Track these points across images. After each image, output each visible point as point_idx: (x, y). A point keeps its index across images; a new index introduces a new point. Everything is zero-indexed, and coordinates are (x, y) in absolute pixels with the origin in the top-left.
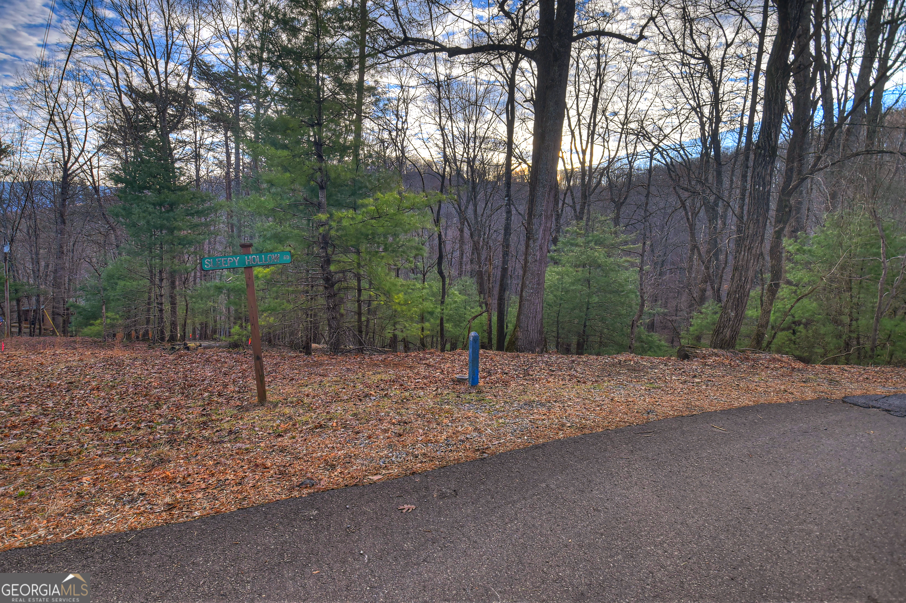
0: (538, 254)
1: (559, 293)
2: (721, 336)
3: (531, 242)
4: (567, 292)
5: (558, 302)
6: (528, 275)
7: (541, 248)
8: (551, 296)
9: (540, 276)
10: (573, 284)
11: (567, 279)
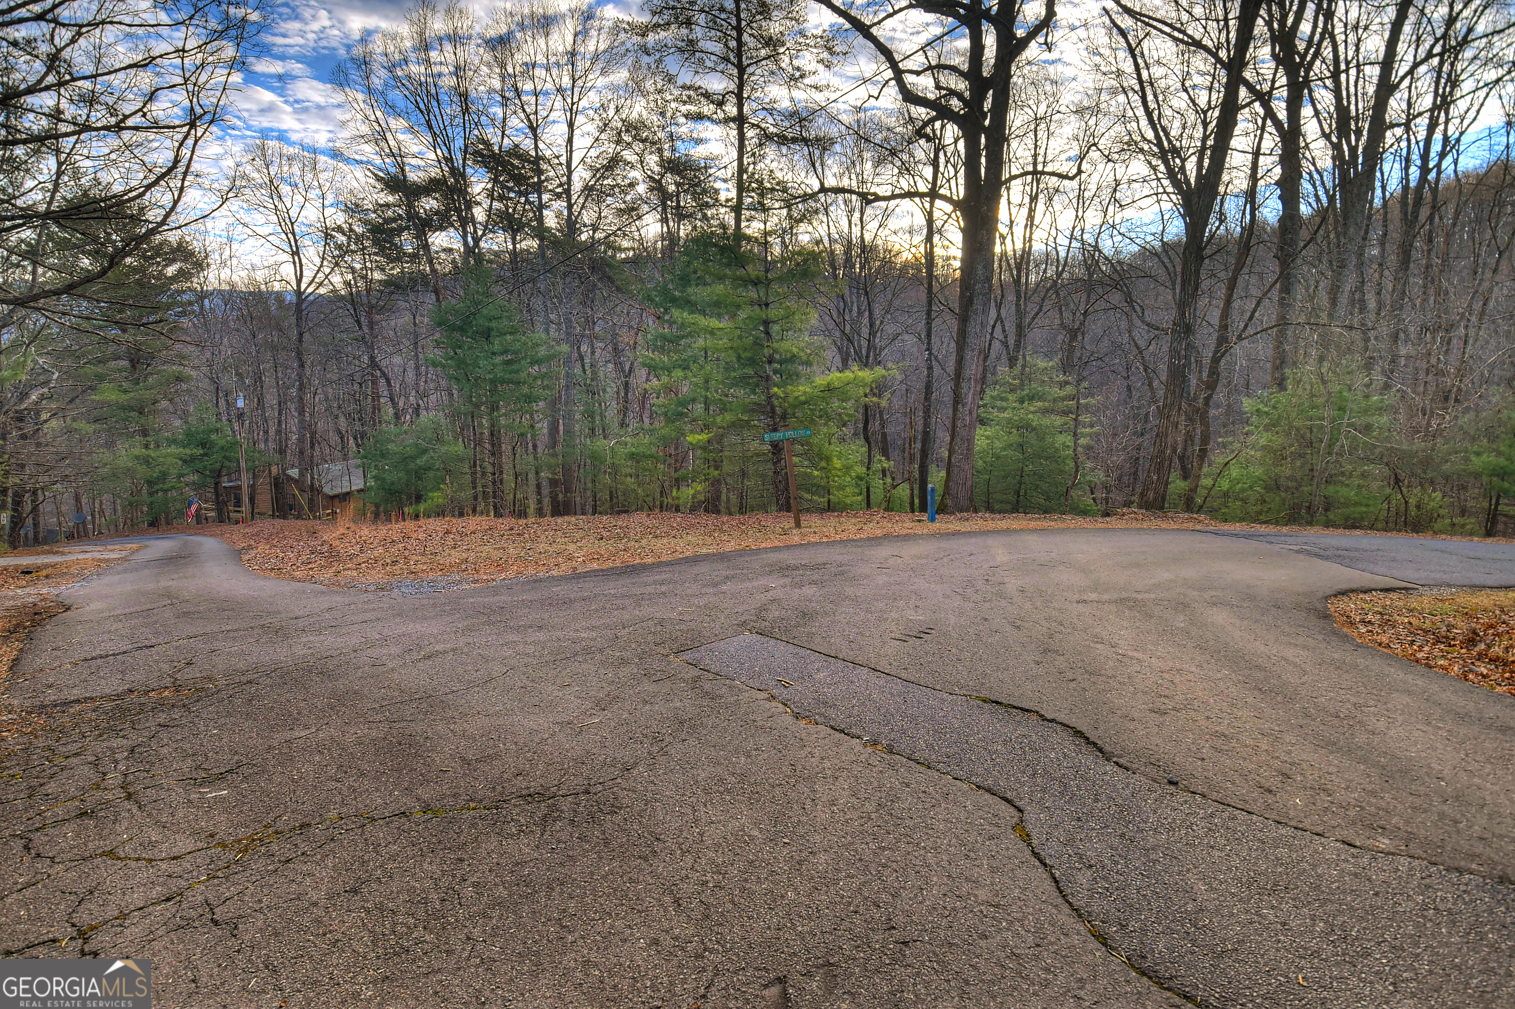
0: (967, 418)
1: (988, 459)
2: (1145, 498)
3: (960, 406)
4: (998, 458)
5: (989, 468)
6: (958, 440)
7: (970, 413)
8: (980, 463)
9: (970, 441)
10: (1004, 449)
11: (998, 444)
